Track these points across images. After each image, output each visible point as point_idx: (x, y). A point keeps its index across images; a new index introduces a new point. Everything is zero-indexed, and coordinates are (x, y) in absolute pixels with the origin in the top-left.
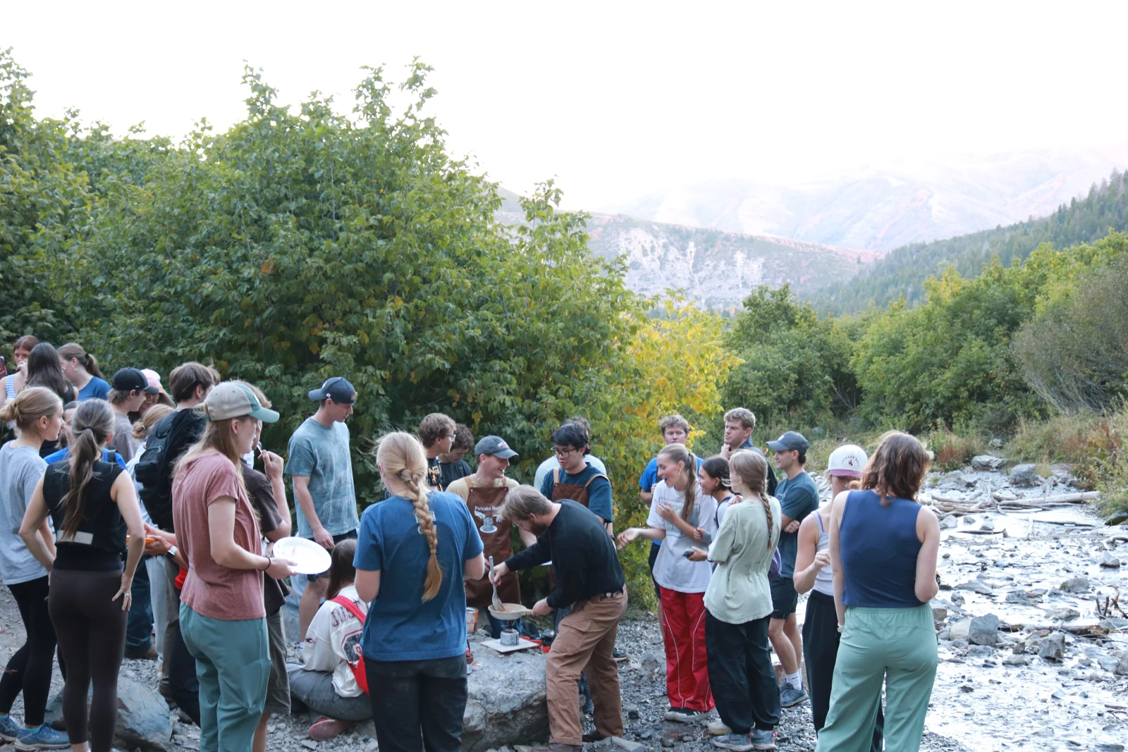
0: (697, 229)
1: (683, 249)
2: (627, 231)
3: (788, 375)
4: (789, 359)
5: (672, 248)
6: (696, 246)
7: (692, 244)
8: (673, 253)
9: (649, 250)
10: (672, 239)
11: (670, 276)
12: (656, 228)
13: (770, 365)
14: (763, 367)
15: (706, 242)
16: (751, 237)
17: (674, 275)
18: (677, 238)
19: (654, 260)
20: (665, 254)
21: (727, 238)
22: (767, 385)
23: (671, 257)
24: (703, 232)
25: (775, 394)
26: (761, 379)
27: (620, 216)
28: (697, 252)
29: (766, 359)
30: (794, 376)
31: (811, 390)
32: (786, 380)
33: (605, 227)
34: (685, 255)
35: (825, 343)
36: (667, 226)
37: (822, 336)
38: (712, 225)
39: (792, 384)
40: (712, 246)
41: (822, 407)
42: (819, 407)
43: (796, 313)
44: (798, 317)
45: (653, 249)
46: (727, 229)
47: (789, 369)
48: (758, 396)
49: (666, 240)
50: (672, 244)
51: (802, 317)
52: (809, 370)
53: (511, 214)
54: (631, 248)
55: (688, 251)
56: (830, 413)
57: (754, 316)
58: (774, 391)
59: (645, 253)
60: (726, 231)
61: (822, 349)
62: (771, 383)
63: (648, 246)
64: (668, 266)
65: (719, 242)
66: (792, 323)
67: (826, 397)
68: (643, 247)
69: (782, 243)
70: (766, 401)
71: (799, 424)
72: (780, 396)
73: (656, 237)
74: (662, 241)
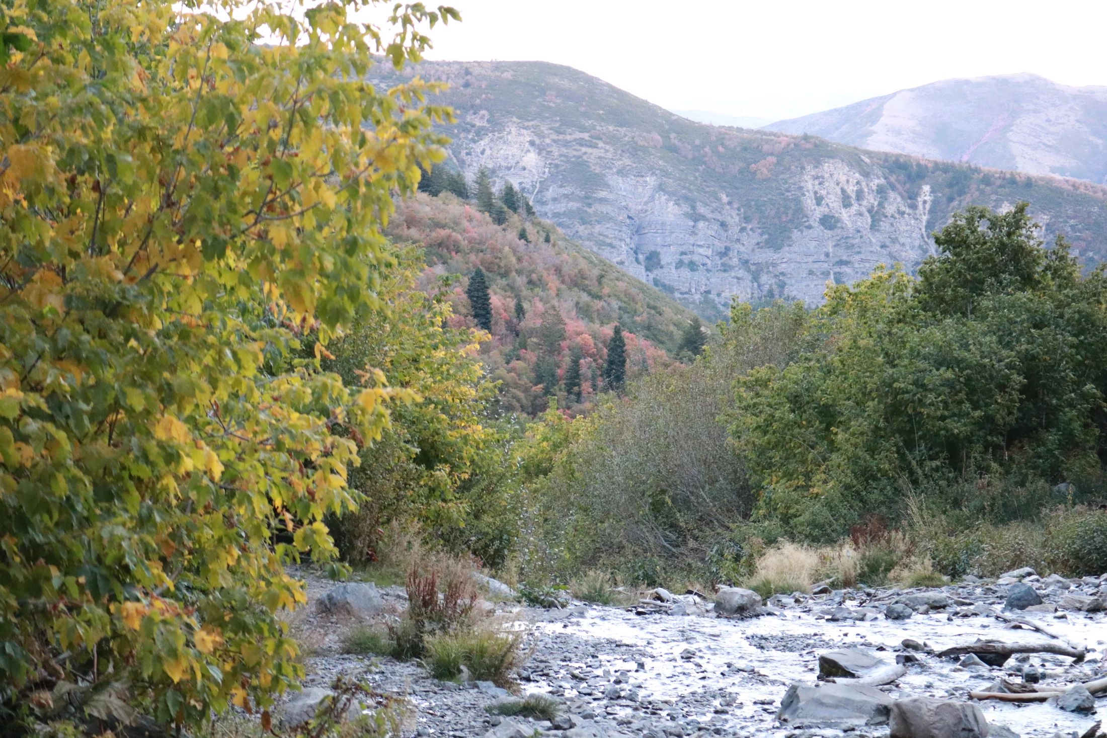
0: (936, 164)
1: (911, 197)
2: (818, 164)
3: (1007, 378)
4: (1008, 346)
5: (892, 195)
6: (933, 191)
7: (926, 188)
8: (895, 203)
9: (853, 196)
10: (893, 179)
11: (888, 242)
12: (867, 160)
13: (972, 356)
14: (958, 362)
15: (951, 186)
16: (1029, 179)
17: (895, 241)
18: (902, 178)
19: (861, 215)
20: (881, 205)
21: (987, 180)
22: (962, 395)
23: (890, 209)
24: (946, 168)
25: (977, 413)
26: (949, 384)
27: (806, 138)
28: (935, 203)
29: (965, 347)
30: (1018, 379)
31: (1057, 409)
32: (1002, 388)
33: (781, 155)
34: (914, 207)
35: (1088, 318)
36: (886, 157)
37: (1083, 305)
38: (963, 158)
39: (1016, 395)
40: (961, 193)
41: (1076, 445)
42: (1070, 444)
43: (1035, 262)
44: (1039, 269)
45: (860, 195)
46: (987, 165)
47: (1010, 366)
48: (943, 418)
49: (882, 181)
50: (893, 188)
51: (1047, 268)
52: (1051, 368)
53: (623, 130)
54: (824, 192)
55: (920, 200)
56: (1093, 457)
57: (953, 263)
58: (976, 406)
59: (846, 202)
60: (985, 169)
61: (1082, 331)
62: (972, 391)
63: (851, 189)
64: (884, 225)
65: (973, 186)
66: (1028, 281)
67: (1086, 426)
68: (843, 191)
69: (1082, 190)
70: (957, 427)
71: (1026, 476)
72: (989, 419)
73: (866, 175)
74: (876, 182)
